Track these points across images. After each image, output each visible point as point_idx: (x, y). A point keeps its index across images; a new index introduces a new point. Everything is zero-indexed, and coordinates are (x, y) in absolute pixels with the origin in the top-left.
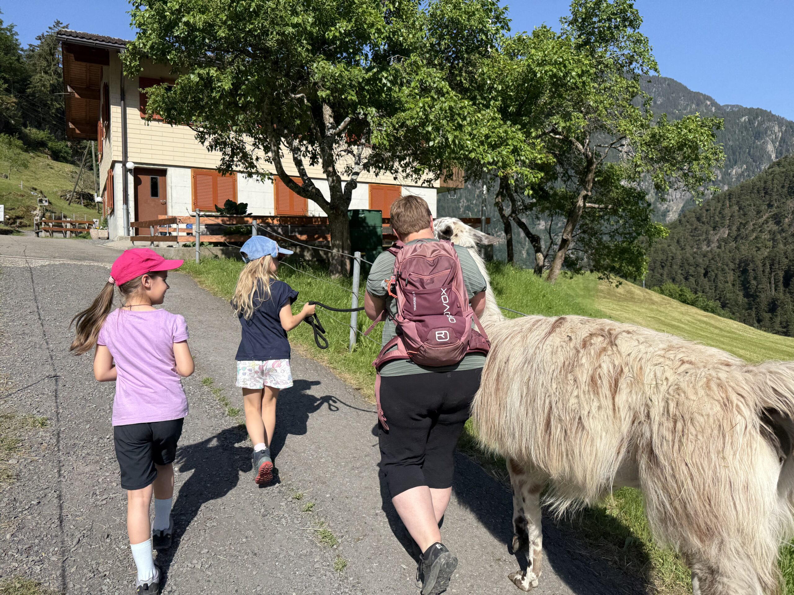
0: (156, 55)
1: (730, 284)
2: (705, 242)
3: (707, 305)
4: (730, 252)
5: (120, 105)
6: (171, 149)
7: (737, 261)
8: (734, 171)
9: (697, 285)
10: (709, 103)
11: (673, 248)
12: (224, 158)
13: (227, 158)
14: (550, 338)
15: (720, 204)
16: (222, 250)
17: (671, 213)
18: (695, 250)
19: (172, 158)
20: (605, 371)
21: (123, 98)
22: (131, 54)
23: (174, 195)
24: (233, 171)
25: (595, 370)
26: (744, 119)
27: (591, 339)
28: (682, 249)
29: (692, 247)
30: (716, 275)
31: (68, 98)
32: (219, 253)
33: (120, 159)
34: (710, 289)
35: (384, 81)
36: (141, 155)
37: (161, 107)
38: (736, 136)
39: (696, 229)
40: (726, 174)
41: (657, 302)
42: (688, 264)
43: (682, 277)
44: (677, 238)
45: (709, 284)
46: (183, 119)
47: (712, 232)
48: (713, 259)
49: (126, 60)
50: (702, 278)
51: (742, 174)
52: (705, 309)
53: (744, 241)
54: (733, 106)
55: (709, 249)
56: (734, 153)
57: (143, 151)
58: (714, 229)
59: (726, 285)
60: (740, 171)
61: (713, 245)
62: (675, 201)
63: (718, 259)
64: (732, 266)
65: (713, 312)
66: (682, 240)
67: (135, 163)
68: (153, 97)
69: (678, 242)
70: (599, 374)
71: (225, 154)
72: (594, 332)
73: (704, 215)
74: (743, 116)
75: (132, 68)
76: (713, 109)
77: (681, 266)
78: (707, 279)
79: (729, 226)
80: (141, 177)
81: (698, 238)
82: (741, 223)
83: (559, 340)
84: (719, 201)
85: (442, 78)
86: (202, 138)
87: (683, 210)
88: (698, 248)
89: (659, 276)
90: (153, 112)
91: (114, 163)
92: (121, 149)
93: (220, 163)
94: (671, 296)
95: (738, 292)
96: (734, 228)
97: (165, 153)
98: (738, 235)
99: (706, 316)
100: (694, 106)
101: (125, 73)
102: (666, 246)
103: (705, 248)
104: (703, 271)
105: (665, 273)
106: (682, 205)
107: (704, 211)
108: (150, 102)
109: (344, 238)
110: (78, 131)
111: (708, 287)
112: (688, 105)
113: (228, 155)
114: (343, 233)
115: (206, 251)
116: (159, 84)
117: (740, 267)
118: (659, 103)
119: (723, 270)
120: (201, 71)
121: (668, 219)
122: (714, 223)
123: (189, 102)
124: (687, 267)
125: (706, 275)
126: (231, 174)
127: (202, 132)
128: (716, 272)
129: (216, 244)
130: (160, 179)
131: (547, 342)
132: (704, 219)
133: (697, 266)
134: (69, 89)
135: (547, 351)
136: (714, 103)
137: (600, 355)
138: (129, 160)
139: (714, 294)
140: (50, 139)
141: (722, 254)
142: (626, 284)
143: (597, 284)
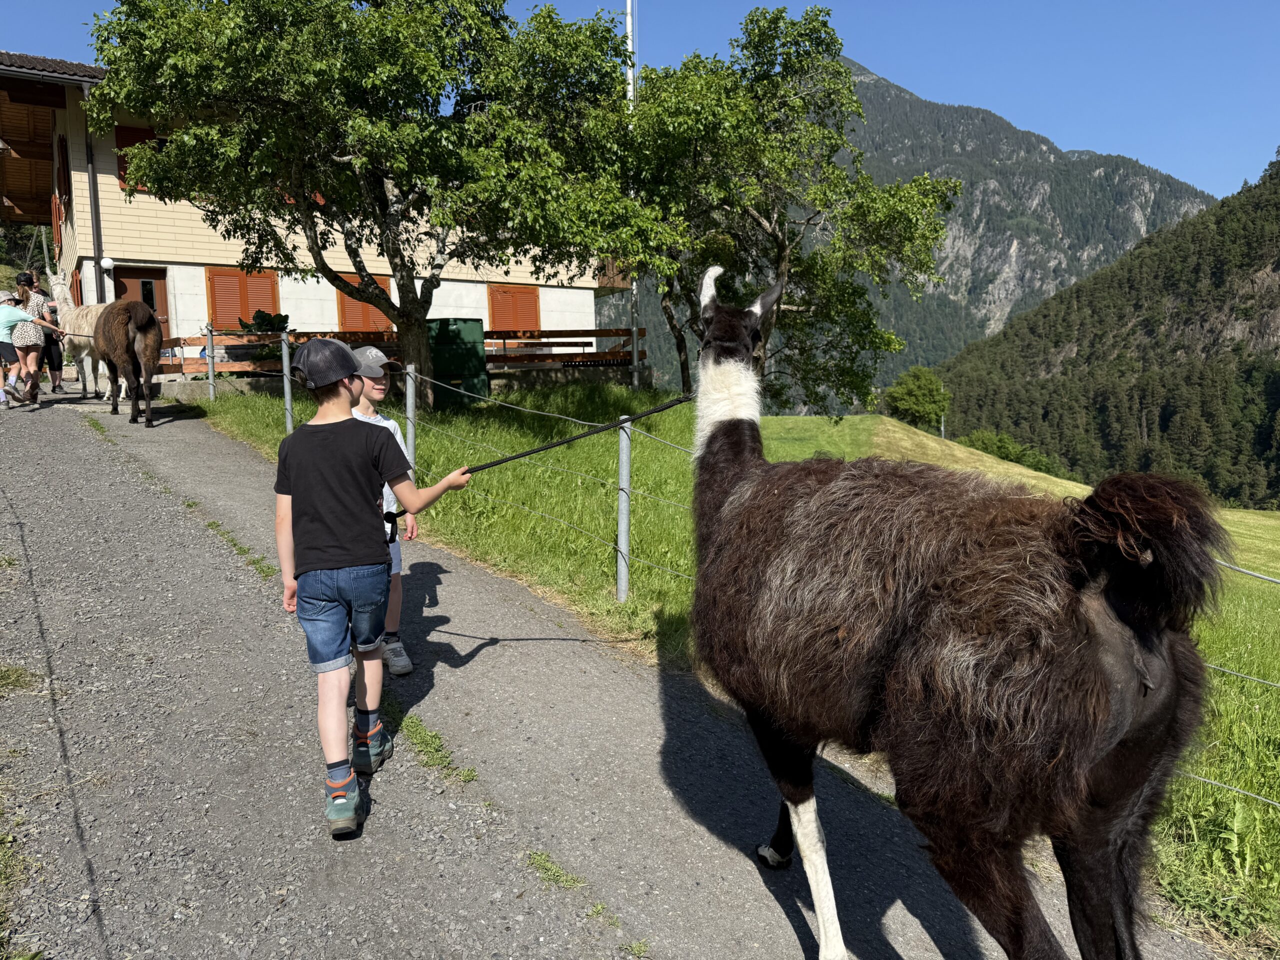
0: (133, 107)
1: (1082, 431)
2: (1043, 366)
3: (1039, 461)
4: (1080, 380)
5: (86, 171)
6: (172, 237)
7: (1091, 394)
8: (1085, 254)
9: (1033, 433)
10: (1044, 148)
11: (995, 377)
12: (247, 249)
13: (253, 248)
15: (1064, 307)
16: (249, 384)
17: (992, 322)
18: (1028, 379)
19: (173, 251)
21: (90, 159)
22: (99, 102)
23: (180, 308)
24: (262, 268)
26: (1099, 172)
28: (1010, 378)
29: (1024, 374)
30: (1061, 416)
32: (246, 389)
33: (91, 254)
34: (1053, 438)
35: (444, 143)
36: (124, 247)
37: (148, 176)
38: (1087, 201)
39: (1029, 345)
40: (1074, 259)
41: (961, 459)
42: (1019, 401)
43: (1010, 422)
44: (1000, 360)
45: (1050, 430)
46: (182, 192)
47: (1053, 350)
48: (1055, 392)
49: (92, 111)
50: (1040, 421)
51: (1097, 259)
52: (1037, 468)
53: (1100, 362)
54: (1081, 153)
55: (1049, 376)
56: (1084, 227)
57: (126, 240)
58: (1056, 345)
59: (1076, 431)
60: (1094, 253)
61: (1055, 370)
62: (998, 303)
63: (1063, 392)
64: (1083, 401)
65: (1048, 471)
66: (1008, 364)
67: (114, 259)
68: (135, 161)
69: (1003, 367)
71: (248, 242)
73: (1041, 323)
74: (1097, 168)
75: (101, 122)
76: (1052, 158)
77: (1008, 405)
78: (1047, 423)
79: (1078, 340)
80: (126, 281)
81: (1032, 360)
82: (1096, 335)
84: (1062, 302)
85: (538, 134)
86: (212, 219)
87: (1010, 318)
88: (1033, 376)
89: (975, 420)
90: (137, 184)
91: (81, 260)
92: (90, 238)
93: (241, 256)
94: (985, 449)
95: (1093, 442)
96: (1086, 343)
97: (162, 243)
98: (1092, 354)
99: (1035, 478)
100: (1022, 153)
101: (91, 130)
102: (984, 373)
103: (1043, 375)
104: (1041, 411)
105: (984, 416)
106: (1008, 309)
107: (1040, 317)
108: (131, 168)
109: (422, 359)
110: (18, 211)
111: (1048, 435)
112: (1014, 151)
113: (254, 244)
114: (419, 351)
115: (226, 384)
116: (144, 142)
117: (1095, 402)
118: (969, 149)
119: (1070, 408)
120: (198, 132)
121: (988, 332)
122: (1056, 335)
123: (190, 168)
124: (1016, 404)
125: (1045, 416)
126: (259, 272)
127: (213, 212)
128: (1060, 411)
129: (240, 375)
130: (155, 283)
132: (1041, 331)
133: (1033, 403)
136: (1053, 149)
138: (104, 255)
139: (1058, 446)
141: (1068, 384)
142: (915, 433)
143: (870, 435)
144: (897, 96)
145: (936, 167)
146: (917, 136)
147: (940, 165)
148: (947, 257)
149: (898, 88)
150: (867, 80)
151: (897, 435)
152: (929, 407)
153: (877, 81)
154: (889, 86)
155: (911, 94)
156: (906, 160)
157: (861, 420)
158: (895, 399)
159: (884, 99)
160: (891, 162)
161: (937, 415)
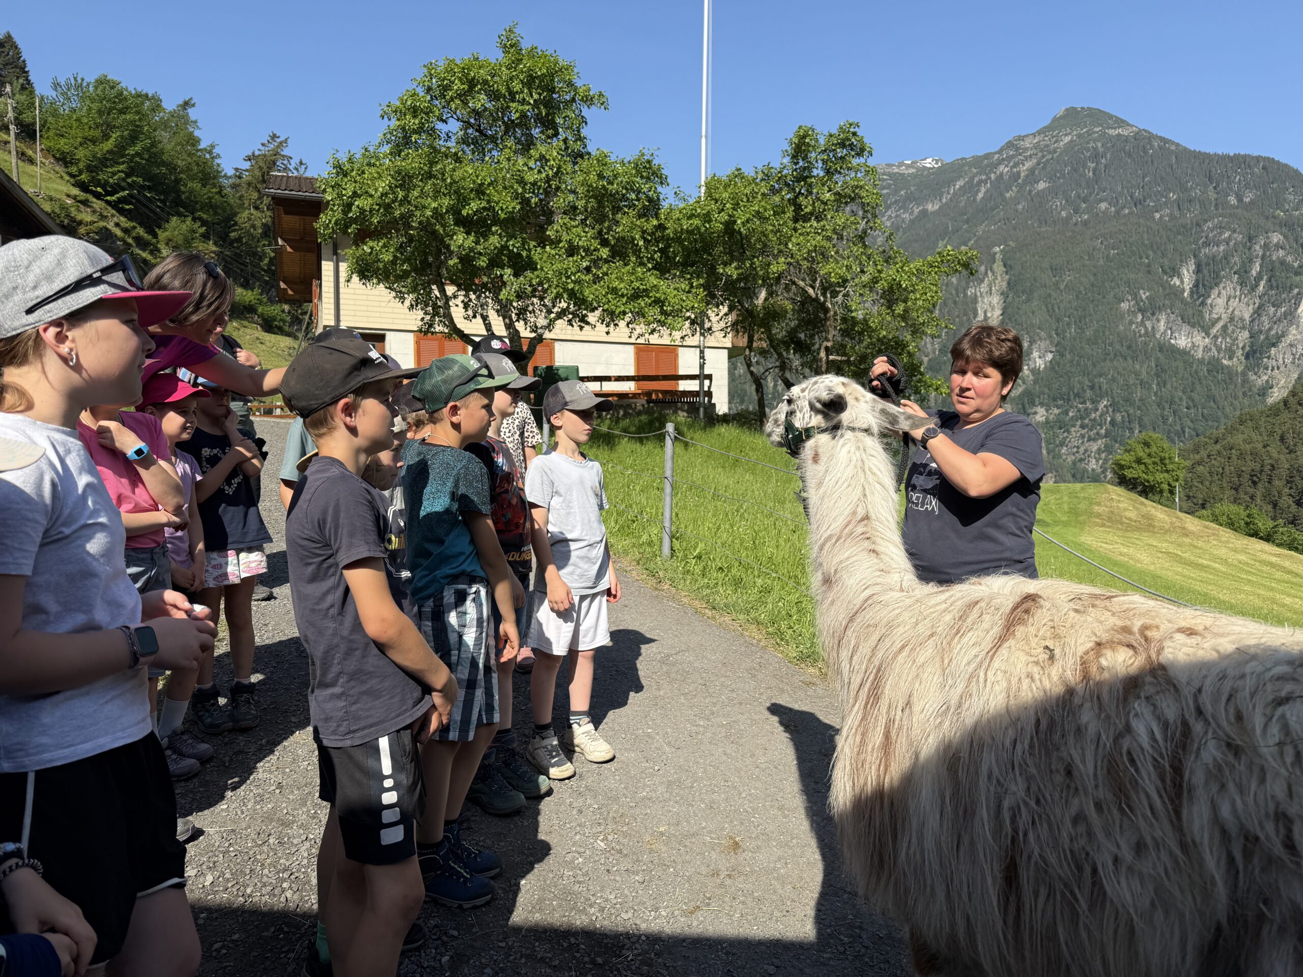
5: (332, 260)
14: (1004, 651)
17: (1275, 389)
20: (1144, 740)
25: (1118, 737)
27: (1099, 655)
31: (279, 252)
41: (1193, 533)
62: (1282, 369)
70: (1129, 753)
72: (1105, 637)
77: (1289, 482)
83: (1023, 658)
86: (400, 297)
92: (332, 312)
94: (1228, 524)
110: (290, 292)
118: (1247, 200)
121: (1269, 400)
127: (401, 292)
131: (996, 664)
134: (280, 242)
135: (997, 688)
137: (1125, 699)
140: (260, 302)
142: (1142, 503)
143: (1091, 504)
144: (1160, 147)
145: (1206, 221)
146: (1184, 189)
147: (1211, 218)
148: (1220, 318)
149: (1162, 139)
150: (1126, 133)
151: (1121, 505)
152: (1160, 477)
153: (1137, 133)
154: (1151, 137)
155: (1178, 145)
156: (1171, 215)
157: (1083, 489)
158: (1122, 467)
159: (1145, 151)
160: (1153, 218)
161: (1169, 485)
